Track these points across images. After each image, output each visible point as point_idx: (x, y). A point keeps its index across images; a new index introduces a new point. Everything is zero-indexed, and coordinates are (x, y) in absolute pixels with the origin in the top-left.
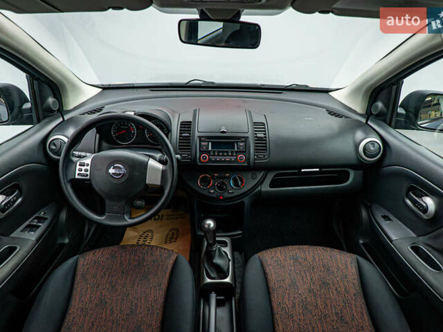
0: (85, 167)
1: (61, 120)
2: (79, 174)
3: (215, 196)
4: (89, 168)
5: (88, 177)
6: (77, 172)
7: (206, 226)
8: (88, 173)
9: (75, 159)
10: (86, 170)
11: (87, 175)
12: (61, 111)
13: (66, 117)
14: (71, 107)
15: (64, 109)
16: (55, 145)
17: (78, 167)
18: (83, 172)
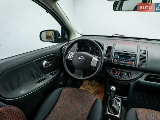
0: (71, 56)
1: (68, 42)
2: (69, 58)
3: (117, 78)
4: (72, 56)
5: (72, 59)
6: (69, 57)
7: (112, 89)
8: (72, 58)
9: (69, 53)
10: (71, 57)
12: (69, 40)
13: (70, 42)
14: (72, 39)
15: (70, 40)
16: (64, 49)
17: (69, 55)
18: (70, 57)
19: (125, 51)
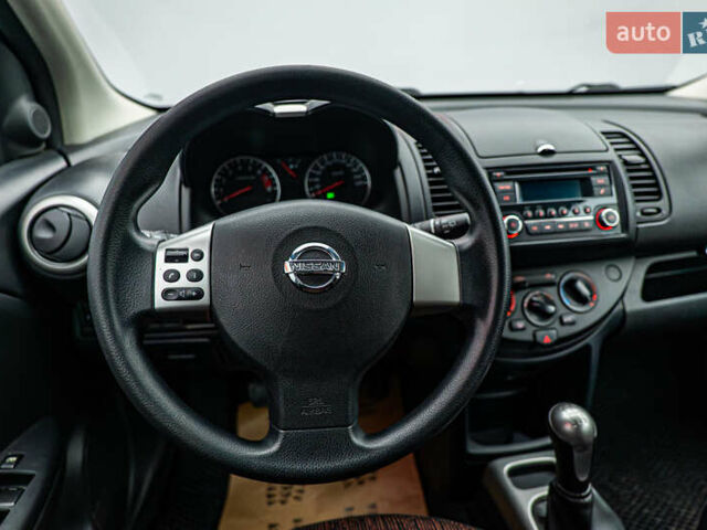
0: (191, 265)
1: (60, 164)
2: (166, 294)
3: (527, 336)
4: (203, 266)
5: (205, 300)
6: (160, 284)
7: (568, 428)
8: (204, 284)
10: (197, 276)
11: (200, 293)
12: (56, 145)
13: (75, 159)
15: (67, 142)
16: (50, 226)
17: (161, 266)
18: (183, 282)
19: (546, 153)
